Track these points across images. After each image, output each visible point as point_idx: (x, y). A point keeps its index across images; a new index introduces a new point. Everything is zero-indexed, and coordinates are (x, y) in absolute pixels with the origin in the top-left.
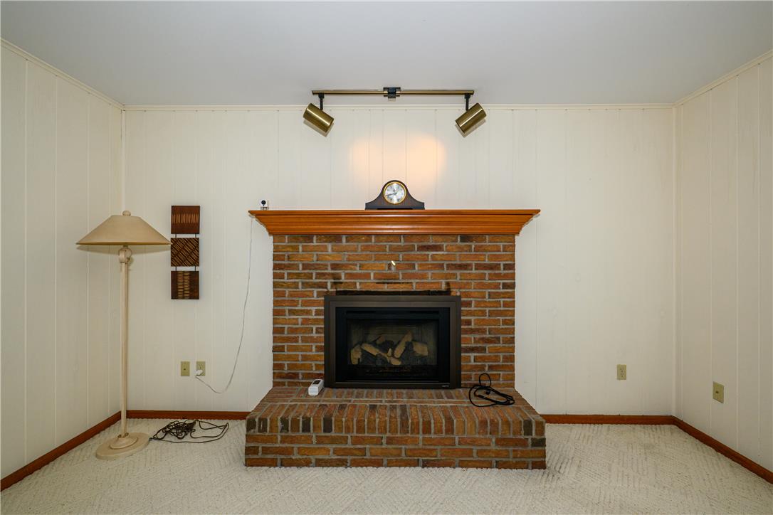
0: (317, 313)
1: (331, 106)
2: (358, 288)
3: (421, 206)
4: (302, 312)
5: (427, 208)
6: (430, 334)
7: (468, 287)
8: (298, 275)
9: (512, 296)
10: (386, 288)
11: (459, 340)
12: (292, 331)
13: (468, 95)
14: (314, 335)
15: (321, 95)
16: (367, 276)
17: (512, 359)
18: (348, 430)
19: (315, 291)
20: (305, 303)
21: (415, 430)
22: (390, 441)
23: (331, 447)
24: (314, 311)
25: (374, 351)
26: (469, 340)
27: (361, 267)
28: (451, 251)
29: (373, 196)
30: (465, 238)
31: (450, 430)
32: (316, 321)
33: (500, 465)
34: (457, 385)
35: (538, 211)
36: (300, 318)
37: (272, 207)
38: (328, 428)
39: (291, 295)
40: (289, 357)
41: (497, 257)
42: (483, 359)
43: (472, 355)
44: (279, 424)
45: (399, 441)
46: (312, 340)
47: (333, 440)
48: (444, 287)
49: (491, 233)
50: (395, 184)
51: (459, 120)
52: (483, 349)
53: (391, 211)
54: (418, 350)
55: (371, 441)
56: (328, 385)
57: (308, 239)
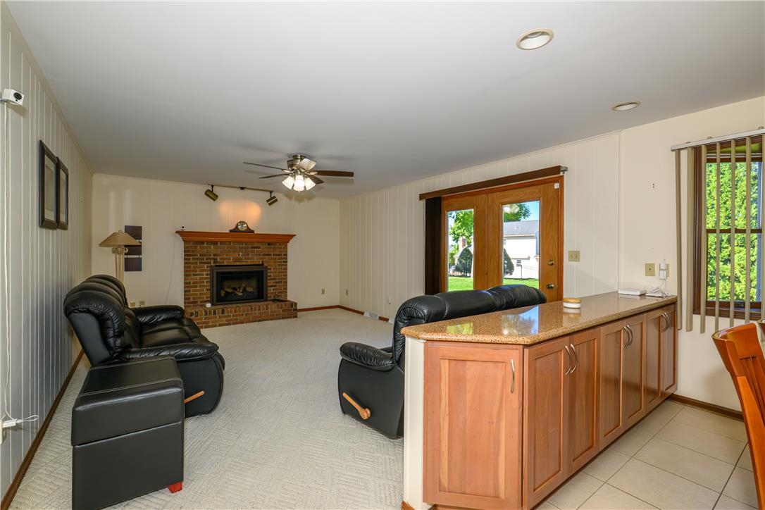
0: (207, 275)
1: (217, 190)
2: (225, 264)
3: (253, 232)
4: (199, 275)
5: (255, 232)
6: (254, 283)
7: (270, 262)
8: (197, 259)
9: (286, 265)
10: (237, 263)
11: (267, 284)
12: (193, 283)
13: (271, 192)
14: (205, 284)
15: (212, 186)
16: (229, 259)
17: (286, 289)
18: (231, 312)
19: (206, 266)
20: (201, 271)
21: (255, 310)
22: (246, 315)
23: (225, 319)
24: (204, 276)
25: (230, 291)
26: (270, 283)
27: (227, 255)
28: (264, 248)
29: (233, 227)
30: (269, 244)
31: (267, 309)
32: (205, 278)
33: (283, 318)
34: (267, 300)
35: (295, 235)
36: (198, 277)
37: (185, 230)
38: (223, 313)
39: (194, 267)
40: (192, 295)
41: (281, 251)
42: (276, 289)
43: (272, 288)
44: (204, 313)
45: (250, 314)
46: (204, 286)
47: (225, 317)
48: (261, 263)
49: (279, 243)
50: (243, 223)
51: (268, 201)
52: (275, 286)
53: (241, 234)
54: (249, 289)
55: (239, 315)
56: (212, 305)
57: (202, 243)
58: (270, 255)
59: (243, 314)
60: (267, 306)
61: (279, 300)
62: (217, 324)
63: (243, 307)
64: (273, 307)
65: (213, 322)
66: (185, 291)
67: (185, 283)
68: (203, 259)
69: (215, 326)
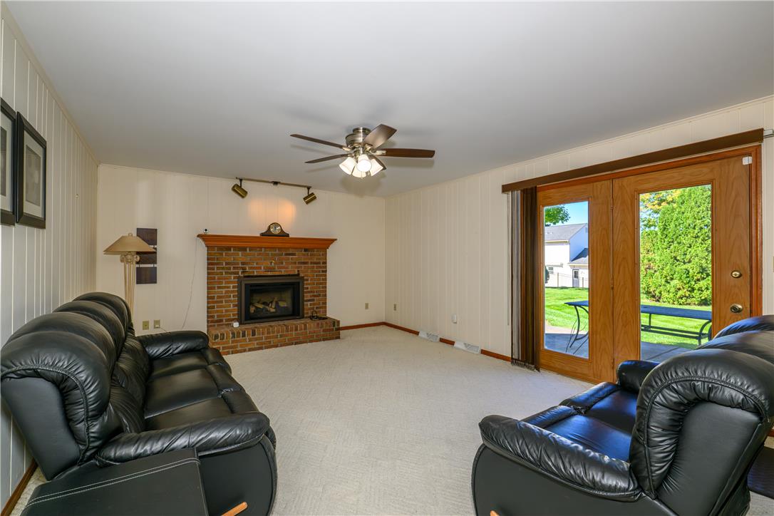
0: (234, 287)
1: (246, 185)
2: (255, 274)
3: (288, 235)
4: (225, 287)
5: (290, 236)
6: (288, 296)
7: (307, 273)
8: (223, 268)
9: (326, 276)
10: (269, 274)
11: (303, 297)
12: (219, 297)
13: (309, 188)
14: (232, 299)
15: (241, 180)
16: (260, 268)
17: (325, 303)
18: (263, 334)
19: (232, 276)
20: (226, 283)
21: (292, 330)
22: (281, 336)
23: (256, 342)
24: (231, 288)
25: (261, 306)
26: (307, 296)
27: (257, 264)
28: (300, 256)
29: (264, 231)
30: (306, 250)
31: (305, 329)
32: (232, 292)
33: (324, 340)
34: (303, 317)
35: (336, 240)
36: (224, 290)
37: (209, 233)
38: (254, 334)
39: (219, 279)
40: (217, 311)
41: (319, 259)
42: (314, 304)
43: (309, 303)
44: (231, 335)
45: (286, 336)
46: (231, 301)
47: (256, 339)
48: (296, 273)
49: (317, 248)
50: (276, 225)
51: (305, 199)
52: (313, 300)
53: (274, 238)
54: (282, 304)
55: (273, 337)
56: (240, 324)
57: (228, 249)
58: (307, 263)
59: (277, 337)
60: (305, 325)
61: (317, 317)
62: (247, 348)
64: (312, 325)
65: (241, 346)
66: (208, 308)
67: (208, 298)
68: (230, 269)
69: (245, 351)
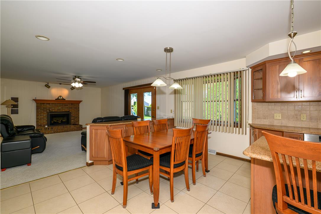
0: (46, 115)
1: (50, 85)
2: (54, 111)
4: (42, 115)
5: (66, 100)
6: (65, 118)
7: (72, 111)
9: (79, 112)
10: (58, 111)
11: (71, 118)
12: (40, 118)
15: (48, 83)
16: (55, 109)
17: (79, 120)
18: (55, 129)
19: (45, 112)
21: (65, 127)
23: (53, 131)
25: (56, 121)
26: (72, 118)
27: (54, 108)
28: (69, 106)
29: (57, 98)
30: (72, 104)
32: (45, 117)
33: (77, 131)
34: (70, 124)
35: (82, 101)
37: (37, 99)
38: (52, 129)
39: (40, 113)
40: (39, 123)
41: (77, 107)
43: (73, 120)
44: (44, 129)
45: (63, 129)
46: (45, 119)
48: (68, 111)
49: (76, 104)
50: (60, 96)
51: (71, 89)
52: (74, 119)
53: (60, 101)
54: (63, 121)
55: (59, 130)
56: (48, 126)
57: (44, 104)
58: (72, 108)
59: (60, 129)
60: (70, 126)
61: (76, 124)
62: (50, 133)
63: (60, 127)
64: (72, 126)
65: (48, 132)
66: (37, 121)
67: (37, 118)
68: (44, 110)
69: (49, 133)
